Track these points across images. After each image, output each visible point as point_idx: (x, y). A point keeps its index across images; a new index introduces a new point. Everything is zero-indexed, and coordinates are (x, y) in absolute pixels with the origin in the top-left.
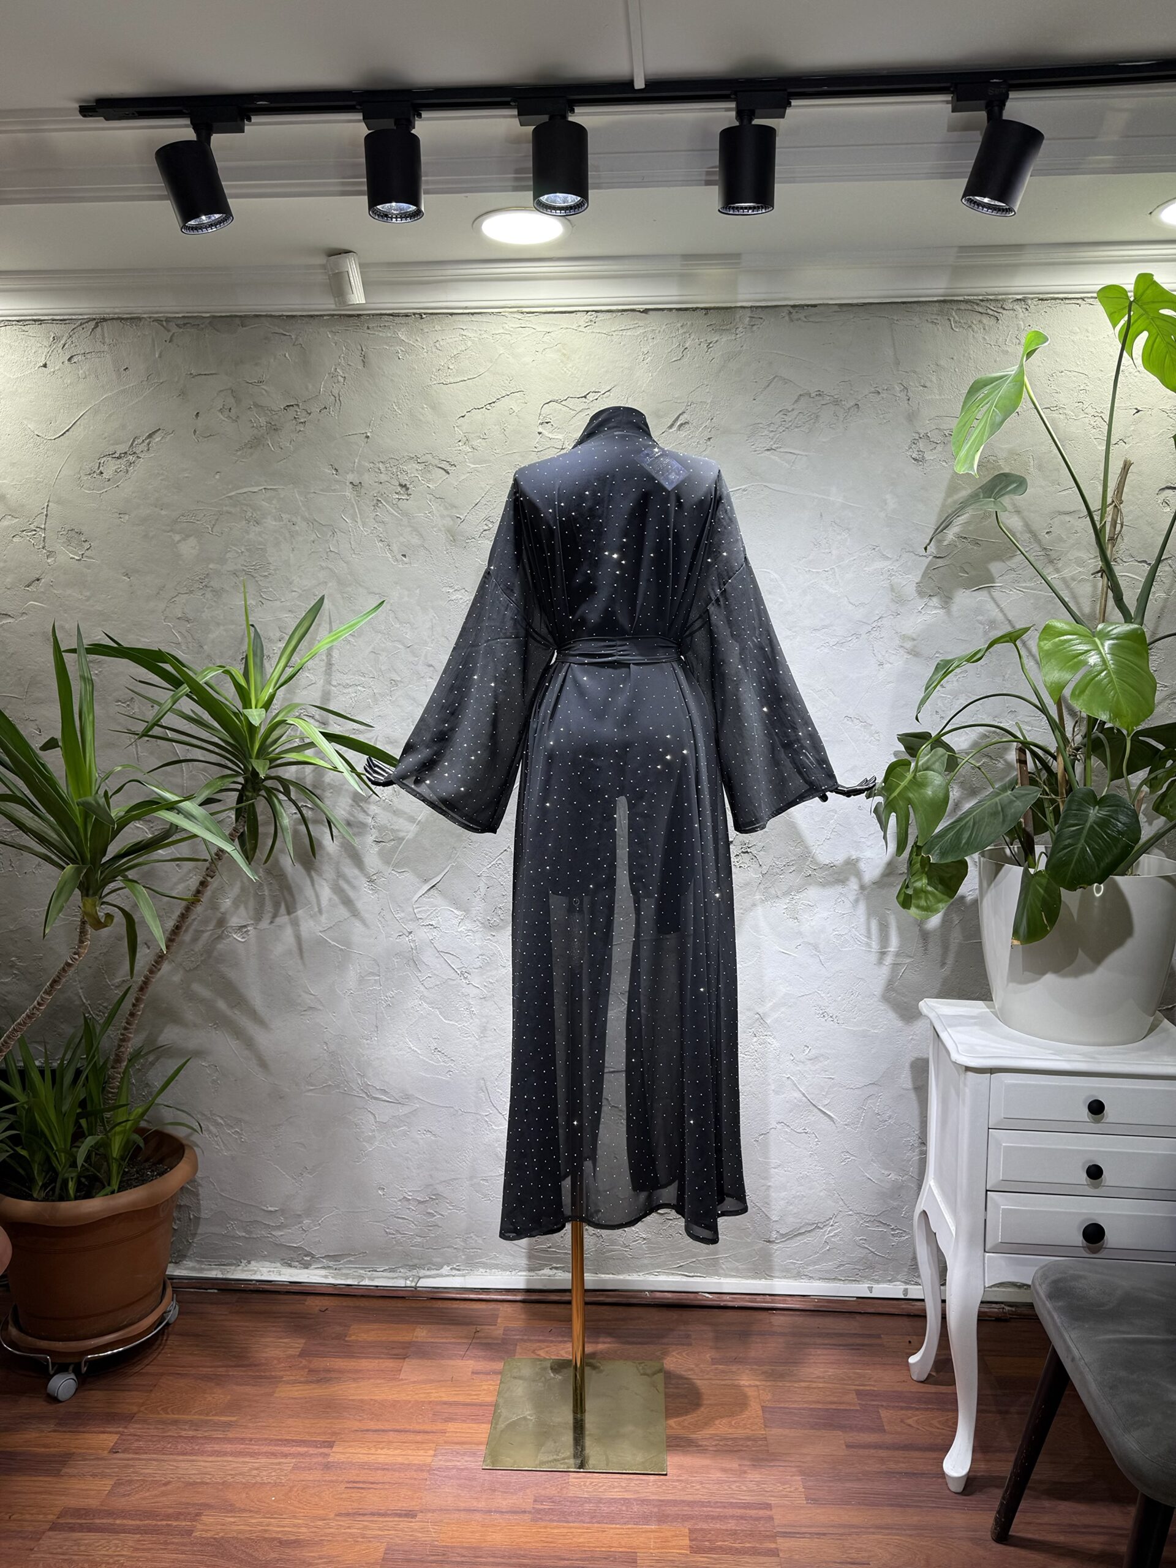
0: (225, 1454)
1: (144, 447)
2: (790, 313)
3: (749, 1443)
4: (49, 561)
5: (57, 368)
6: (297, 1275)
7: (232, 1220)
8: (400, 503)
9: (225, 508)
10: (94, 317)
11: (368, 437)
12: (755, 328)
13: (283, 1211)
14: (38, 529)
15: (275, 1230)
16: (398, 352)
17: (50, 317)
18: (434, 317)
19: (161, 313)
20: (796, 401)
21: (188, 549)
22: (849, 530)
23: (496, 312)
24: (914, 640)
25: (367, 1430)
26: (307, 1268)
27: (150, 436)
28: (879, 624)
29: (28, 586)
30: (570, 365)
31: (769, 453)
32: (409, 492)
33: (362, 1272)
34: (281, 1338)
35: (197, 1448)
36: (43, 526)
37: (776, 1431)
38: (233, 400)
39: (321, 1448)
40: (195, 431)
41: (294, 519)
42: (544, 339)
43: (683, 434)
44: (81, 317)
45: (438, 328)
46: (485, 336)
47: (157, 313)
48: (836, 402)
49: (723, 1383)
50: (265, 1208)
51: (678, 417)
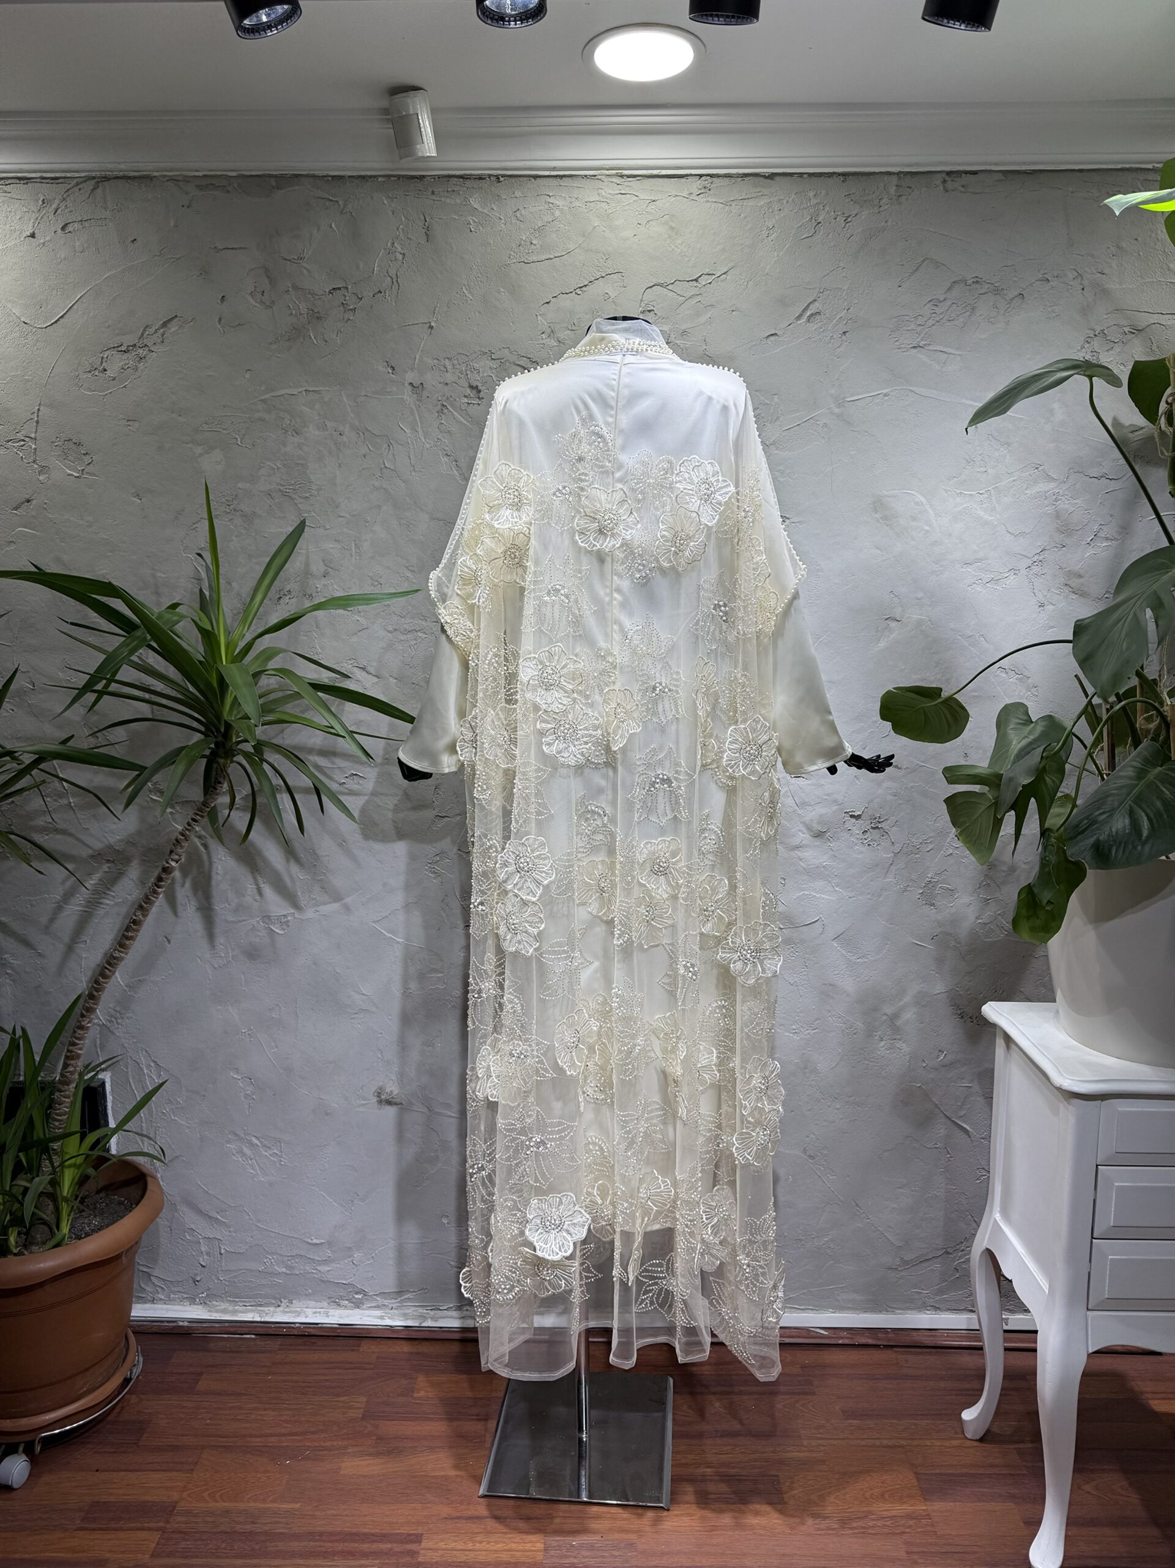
0: (293, 1555)
1: (156, 338)
2: (944, 181)
3: (911, 1522)
4: (41, 478)
5: (48, 238)
6: (348, 1316)
7: (271, 1254)
8: (471, 409)
9: (257, 415)
10: (94, 174)
11: (431, 327)
12: (903, 198)
13: (330, 1244)
14: (27, 439)
15: (320, 1264)
16: (469, 224)
17: (38, 175)
18: (513, 180)
19: (177, 170)
20: (949, 289)
21: (212, 464)
22: (1008, 444)
23: (590, 176)
24: (1080, 576)
25: (458, 1518)
26: (359, 1307)
27: (165, 325)
28: (1041, 558)
29: (16, 509)
30: (679, 242)
31: (915, 351)
32: (482, 395)
33: (421, 1310)
34: (338, 1395)
35: (257, 1547)
36: (33, 435)
37: (937, 1507)
38: (267, 282)
39: (406, 1543)
40: (220, 319)
41: (341, 428)
42: (649, 209)
43: (812, 326)
44: (77, 175)
45: (518, 194)
46: (577, 204)
47: (171, 170)
48: (997, 291)
49: (863, 1443)
50: (310, 1241)
51: (808, 306)
